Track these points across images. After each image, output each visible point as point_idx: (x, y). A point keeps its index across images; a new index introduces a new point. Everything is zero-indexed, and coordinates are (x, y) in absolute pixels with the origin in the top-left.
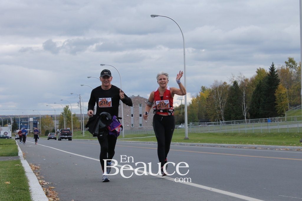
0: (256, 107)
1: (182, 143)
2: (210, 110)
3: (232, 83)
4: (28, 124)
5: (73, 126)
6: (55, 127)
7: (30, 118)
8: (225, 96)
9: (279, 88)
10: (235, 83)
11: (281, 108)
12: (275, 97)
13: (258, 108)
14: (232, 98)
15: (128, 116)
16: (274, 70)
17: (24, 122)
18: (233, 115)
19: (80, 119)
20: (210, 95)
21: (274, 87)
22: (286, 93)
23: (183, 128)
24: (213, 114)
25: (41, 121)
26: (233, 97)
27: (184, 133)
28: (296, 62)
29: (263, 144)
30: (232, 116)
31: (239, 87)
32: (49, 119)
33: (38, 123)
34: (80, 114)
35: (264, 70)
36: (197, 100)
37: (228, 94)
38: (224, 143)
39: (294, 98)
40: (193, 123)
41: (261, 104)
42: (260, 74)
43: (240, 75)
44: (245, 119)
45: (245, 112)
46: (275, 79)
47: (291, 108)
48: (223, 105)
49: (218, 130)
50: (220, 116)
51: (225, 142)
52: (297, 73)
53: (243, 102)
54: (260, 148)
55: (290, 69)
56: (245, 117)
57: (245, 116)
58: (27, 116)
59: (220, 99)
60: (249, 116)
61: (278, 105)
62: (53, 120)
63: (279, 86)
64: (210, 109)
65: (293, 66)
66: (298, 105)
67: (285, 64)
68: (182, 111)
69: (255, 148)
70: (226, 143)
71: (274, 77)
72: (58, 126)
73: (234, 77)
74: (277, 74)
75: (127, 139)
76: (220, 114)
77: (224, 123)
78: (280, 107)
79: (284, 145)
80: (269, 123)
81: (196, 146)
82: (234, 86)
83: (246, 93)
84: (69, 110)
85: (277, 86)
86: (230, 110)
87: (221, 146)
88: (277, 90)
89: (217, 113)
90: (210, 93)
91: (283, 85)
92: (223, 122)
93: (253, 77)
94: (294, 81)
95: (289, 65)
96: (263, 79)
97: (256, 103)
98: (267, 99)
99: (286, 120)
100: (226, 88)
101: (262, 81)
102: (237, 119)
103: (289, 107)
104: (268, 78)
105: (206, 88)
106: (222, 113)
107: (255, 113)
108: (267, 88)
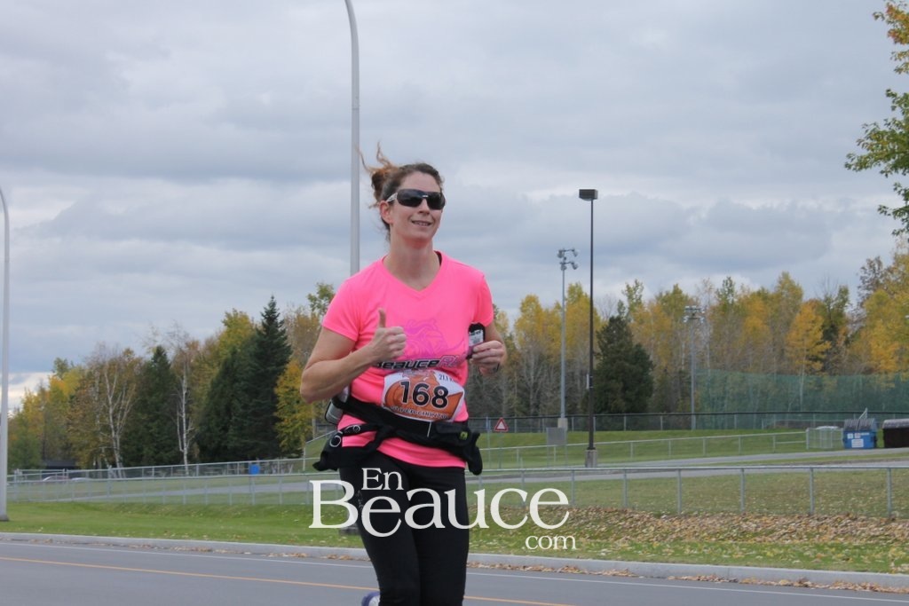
0: (218, 426)
2: (79, 434)
3: (148, 353)
8: (127, 390)
9: (287, 372)
10: (159, 353)
11: (293, 433)
12: (274, 398)
13: (225, 429)
14: (147, 398)
16: (275, 318)
18: (149, 451)
20: (81, 388)
21: (274, 367)
24: (88, 445)
26: (151, 394)
29: (232, 538)
30: (144, 452)
31: (172, 366)
35: (245, 317)
36: (39, 402)
37: (135, 385)
38: (116, 535)
40: (24, 473)
41: (234, 418)
42: (234, 328)
43: (175, 329)
44: (185, 461)
45: (185, 441)
46: (279, 346)
47: (321, 431)
48: (121, 420)
49: (100, 494)
50: (110, 452)
51: (120, 532)
53: (180, 410)
54: (224, 551)
55: (321, 316)
56: (185, 457)
57: (186, 453)
59: (110, 399)
60: (197, 451)
61: (283, 423)
63: (288, 366)
64: (78, 431)
67: (307, 303)
69: (209, 551)
70: (124, 535)
71: (276, 339)
73: (155, 334)
74: (284, 332)
76: (109, 444)
77: (120, 474)
78: (288, 428)
79: (293, 542)
80: (255, 478)
81: (31, 543)
82: (155, 361)
83: (192, 384)
85: (282, 364)
86: (140, 433)
87: (108, 545)
88: (281, 378)
89: (99, 442)
90: (80, 381)
92: (118, 469)
93: (212, 337)
95: (319, 307)
96: (243, 343)
97: (218, 414)
98: (251, 404)
99: (304, 468)
100: (132, 366)
101: (239, 350)
102: (159, 462)
103: (316, 431)
104: (257, 341)
105: (70, 366)
106: (114, 443)
107: (213, 445)
108: (253, 371)
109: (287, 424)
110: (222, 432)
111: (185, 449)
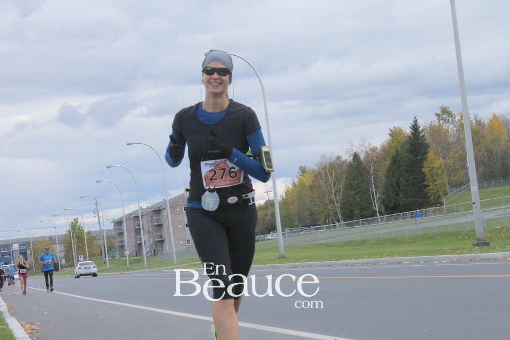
0: (393, 193)
1: (276, 265)
2: (317, 206)
3: (350, 157)
4: (10, 255)
5: (88, 252)
6: (59, 256)
7: (14, 245)
8: (340, 178)
9: (428, 159)
10: (356, 156)
11: (436, 192)
12: (423, 174)
13: (398, 194)
14: (352, 182)
15: (180, 226)
16: (418, 129)
17: (4, 253)
18: (356, 211)
19: (100, 239)
20: (315, 181)
21: (421, 157)
22: (441, 166)
23: (274, 239)
24: (323, 211)
25: (33, 249)
26: (354, 180)
27: (278, 248)
28: (453, 112)
29: (411, 254)
30: (354, 212)
31: (363, 163)
32: (46, 244)
33: (29, 252)
34: (99, 230)
35: (402, 131)
36: (293, 191)
37: (345, 176)
38: (346, 259)
39: (456, 174)
40: (290, 230)
41: (402, 188)
42: (395, 138)
43: (363, 142)
44: (378, 214)
45: (376, 204)
46: (422, 144)
47: (452, 190)
48: (339, 196)
49: (333, 237)
50: (335, 214)
51: (348, 257)
52: (457, 131)
53: (371, 187)
54: (408, 263)
55: (444, 124)
56: (377, 212)
57: (377, 210)
58: (8, 241)
59: (332, 185)
60: (383, 209)
61: (430, 188)
62: (53, 244)
63: (428, 155)
64: (316, 204)
65: (448, 120)
66: (463, 184)
67: (435, 119)
68: (270, 212)
69: (400, 263)
70: (350, 259)
71: (420, 140)
72: (62, 255)
73: (352, 146)
74: (424, 135)
75: (182, 266)
76: (334, 210)
77: (342, 226)
78: (433, 190)
79: (447, 254)
80: (419, 219)
81: (300, 268)
82: (354, 161)
83: (376, 171)
84: (79, 226)
85: (425, 154)
86: (350, 202)
87: (342, 265)
88: (426, 162)
89: (329, 209)
90: (314, 177)
91: (436, 153)
92: (341, 223)
93: (384, 144)
94: (454, 145)
95: (442, 119)
96: (402, 145)
97: (392, 186)
98: (411, 179)
99: (445, 212)
100: (341, 165)
101: (400, 149)
102: (363, 216)
103: (450, 190)
104: (409, 143)
105: (307, 169)
106: (337, 209)
107: (392, 204)
108: (409, 160)
109: (432, 188)
110: (397, 196)
111: (377, 208)
